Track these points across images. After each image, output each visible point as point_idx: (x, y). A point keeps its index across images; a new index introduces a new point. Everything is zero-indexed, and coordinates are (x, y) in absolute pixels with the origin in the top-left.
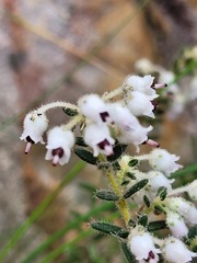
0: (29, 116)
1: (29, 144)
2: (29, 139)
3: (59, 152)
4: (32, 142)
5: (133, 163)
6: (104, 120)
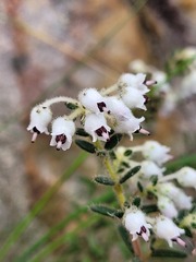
0: (35, 109)
1: (35, 135)
2: (35, 129)
3: (62, 138)
4: (39, 132)
5: (128, 153)
6: (102, 111)
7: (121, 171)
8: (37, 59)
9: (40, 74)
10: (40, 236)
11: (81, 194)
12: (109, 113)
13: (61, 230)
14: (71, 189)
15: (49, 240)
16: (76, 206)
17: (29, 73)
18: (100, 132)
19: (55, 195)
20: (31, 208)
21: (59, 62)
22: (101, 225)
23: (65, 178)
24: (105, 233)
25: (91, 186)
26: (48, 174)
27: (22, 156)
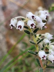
1: (12, 27)
3: (20, 27)
4: (13, 26)
5: (40, 35)
6: (33, 19)
7: (38, 41)
8: (9, 7)
9: (10, 11)
10: (10, 60)
11: (23, 47)
12: (35, 19)
13: (17, 58)
14: (20, 46)
15: (13, 61)
16: (21, 51)
17: (7, 11)
18: (32, 25)
19: (15, 48)
20: (8, 52)
21: (16, 8)
22: (29, 56)
23: (18, 43)
24: (30, 59)
25: (26, 45)
26: (13, 42)
27: (5, 36)
